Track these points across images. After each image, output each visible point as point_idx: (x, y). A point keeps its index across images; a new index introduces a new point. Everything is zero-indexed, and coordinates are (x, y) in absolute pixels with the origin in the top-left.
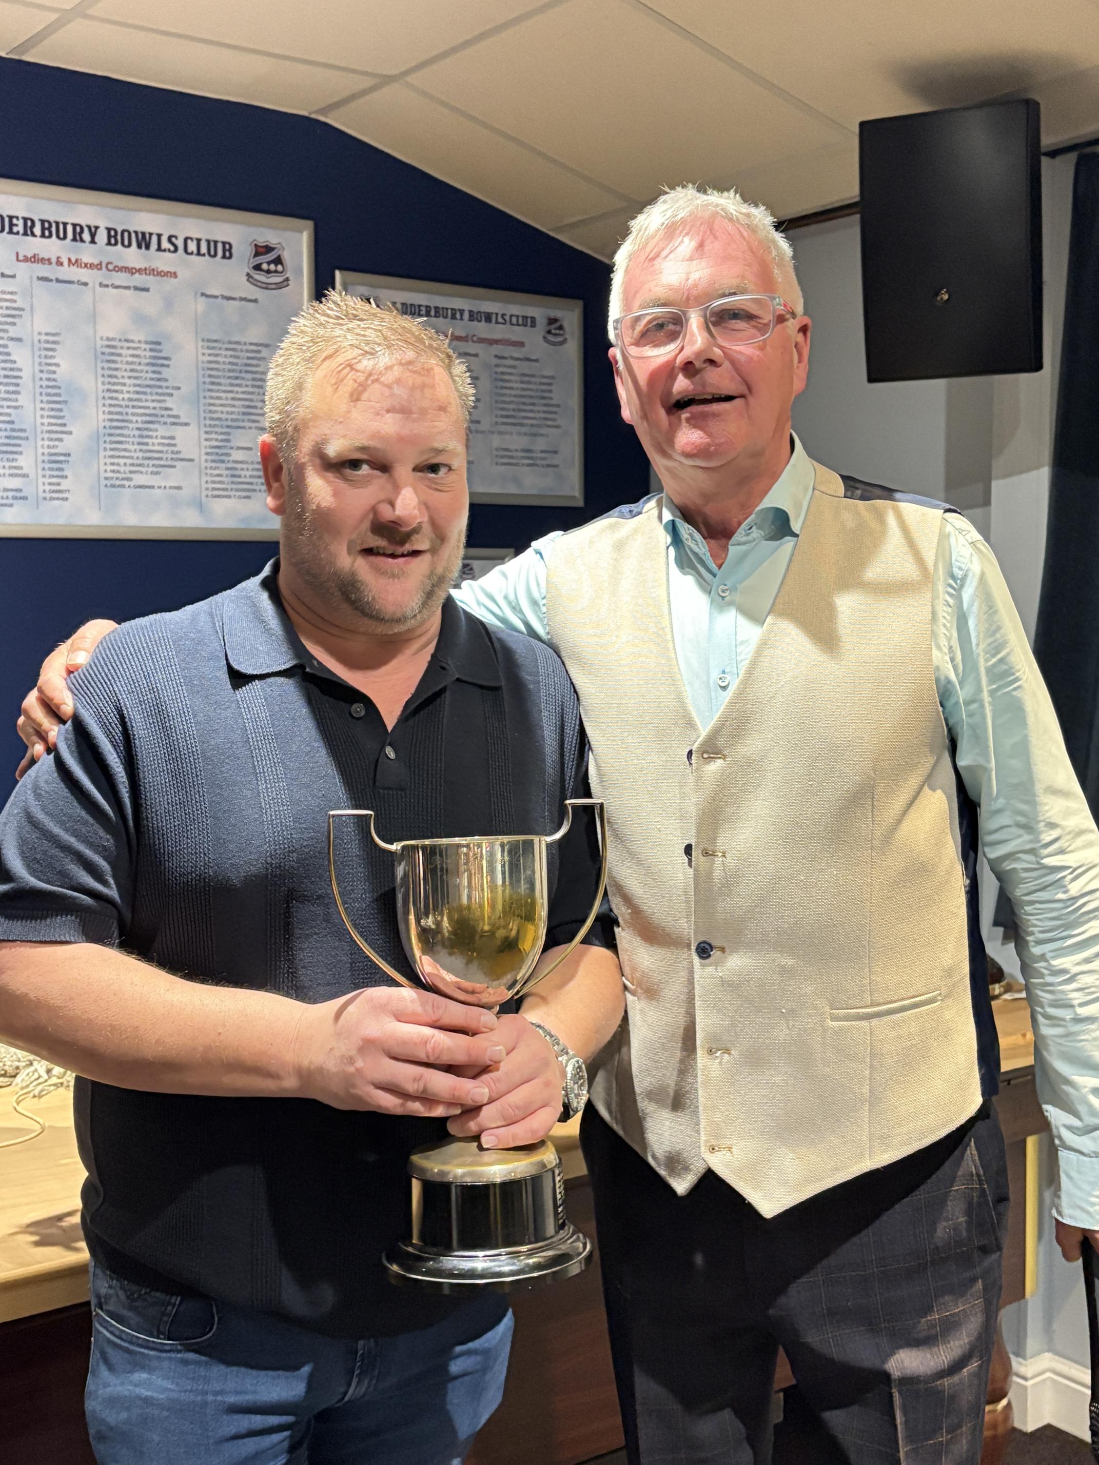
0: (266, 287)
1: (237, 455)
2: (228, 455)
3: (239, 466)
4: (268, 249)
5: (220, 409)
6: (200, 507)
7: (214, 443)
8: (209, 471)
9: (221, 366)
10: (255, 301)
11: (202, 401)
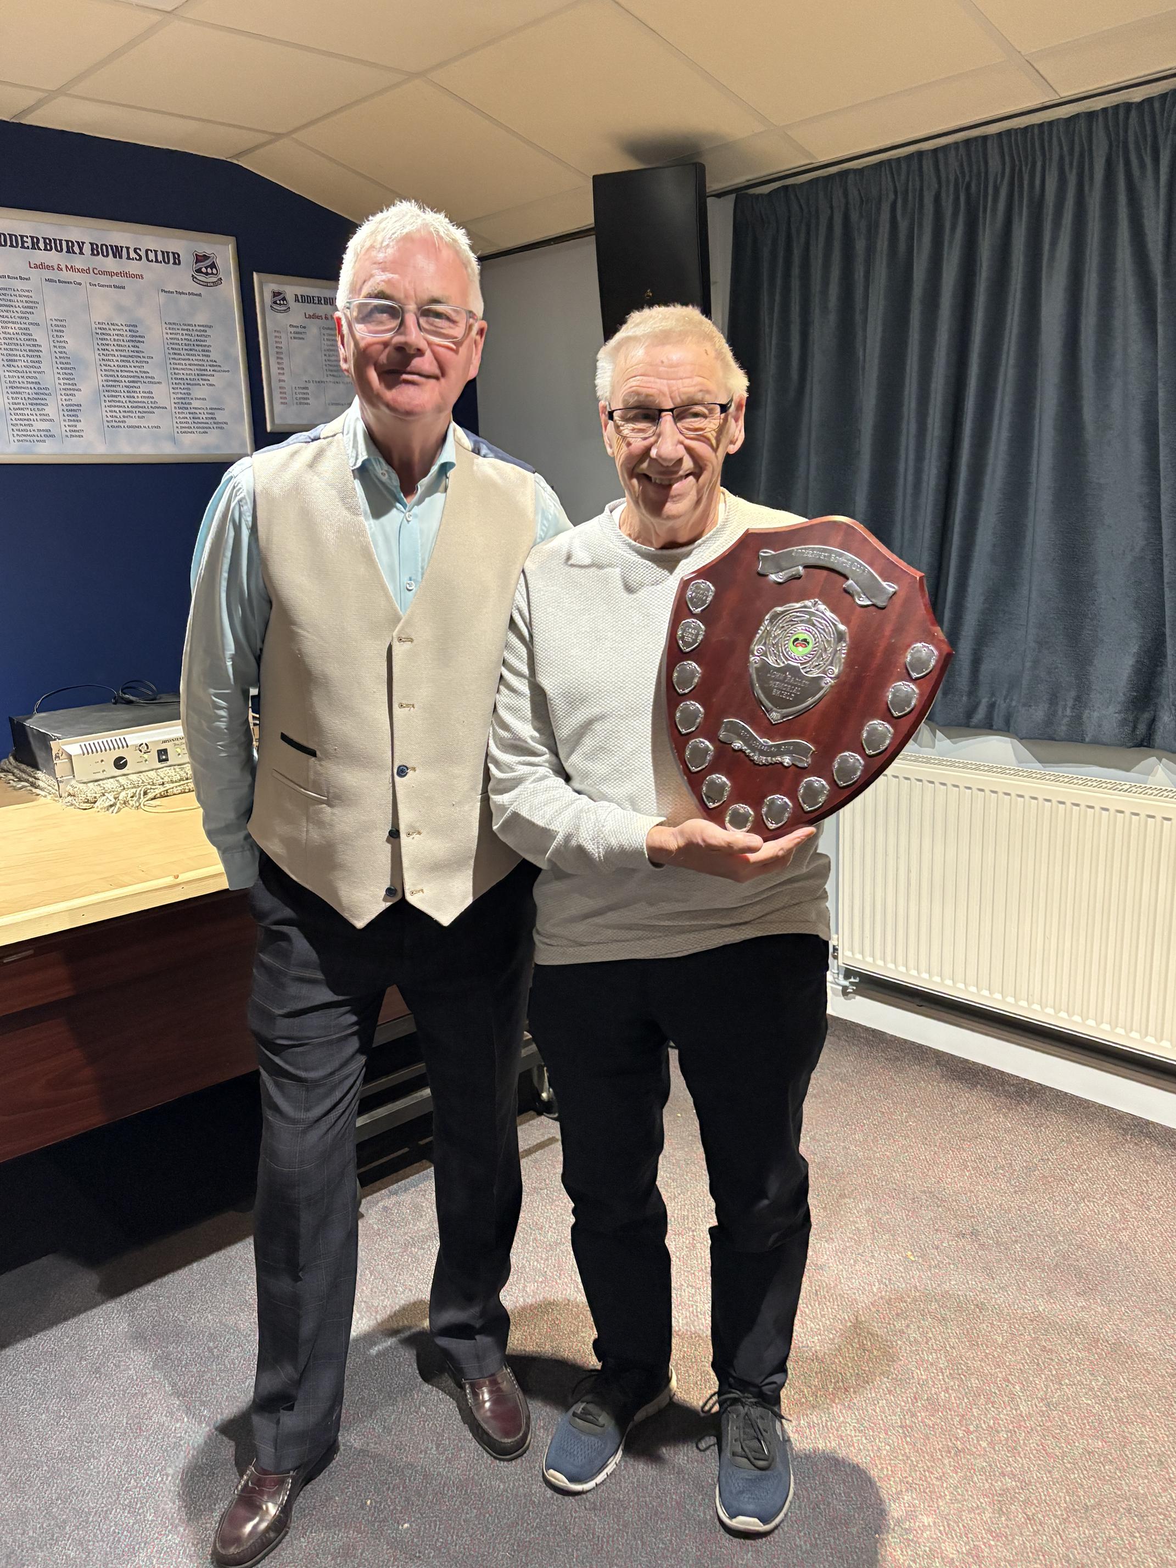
0: (206, 285)
1: (196, 404)
2: (191, 403)
3: (197, 411)
4: (206, 257)
5: (181, 372)
6: (174, 440)
7: (180, 396)
8: (178, 416)
9: (180, 342)
10: (200, 295)
11: (169, 366)
